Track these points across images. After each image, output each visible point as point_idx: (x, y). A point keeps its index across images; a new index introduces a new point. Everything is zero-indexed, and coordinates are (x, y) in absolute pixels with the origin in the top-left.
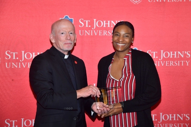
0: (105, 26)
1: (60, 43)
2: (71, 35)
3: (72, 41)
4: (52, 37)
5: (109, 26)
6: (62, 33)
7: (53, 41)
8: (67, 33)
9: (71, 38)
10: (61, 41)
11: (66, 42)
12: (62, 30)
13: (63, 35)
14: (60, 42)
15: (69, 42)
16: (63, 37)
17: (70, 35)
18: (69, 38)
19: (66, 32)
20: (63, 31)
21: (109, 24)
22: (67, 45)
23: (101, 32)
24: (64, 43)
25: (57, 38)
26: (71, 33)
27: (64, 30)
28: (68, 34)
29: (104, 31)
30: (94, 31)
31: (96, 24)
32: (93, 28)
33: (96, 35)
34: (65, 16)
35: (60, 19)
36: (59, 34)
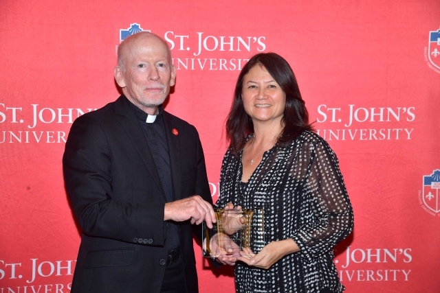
0: (222, 49)
1: (135, 87)
3: (162, 83)
4: (119, 75)
5: (232, 49)
6: (141, 66)
7: (122, 84)
8: (152, 64)
9: (159, 78)
10: (137, 83)
11: (149, 87)
12: (140, 58)
13: (143, 70)
14: (135, 85)
16: (142, 74)
17: (157, 71)
18: (155, 77)
19: (149, 62)
20: (142, 61)
21: (231, 43)
22: (151, 94)
23: (213, 61)
24: (144, 87)
26: (161, 65)
27: (146, 58)
28: (153, 68)
29: (221, 60)
30: (199, 60)
31: (202, 44)
32: (197, 53)
33: (202, 68)
34: (131, 25)
35: (121, 30)
36: (133, 68)
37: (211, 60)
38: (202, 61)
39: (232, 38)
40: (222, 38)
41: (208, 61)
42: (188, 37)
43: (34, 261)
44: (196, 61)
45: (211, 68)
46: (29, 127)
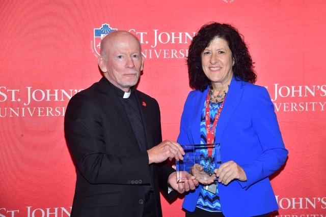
0: (173, 42)
1: (116, 72)
2: (134, 59)
3: (136, 70)
4: (102, 63)
5: (181, 42)
6: (120, 57)
7: (104, 70)
9: (134, 66)
10: (117, 70)
11: (127, 73)
12: (120, 51)
13: (121, 60)
15: (131, 71)
16: (121, 63)
18: (131, 66)
19: (126, 54)
20: (121, 53)
21: (180, 38)
22: (127, 78)
23: (167, 52)
24: (123, 73)
25: (110, 65)
26: (135, 56)
28: (130, 59)
29: (172, 51)
30: (155, 50)
31: (158, 38)
32: (154, 45)
33: (158, 57)
34: (102, 25)
35: (94, 29)
36: (113, 59)
37: (165, 50)
38: (158, 52)
39: (180, 34)
40: (173, 34)
41: (163, 51)
42: (146, 33)
43: (29, 208)
44: (153, 52)
45: (165, 57)
46: (25, 104)
